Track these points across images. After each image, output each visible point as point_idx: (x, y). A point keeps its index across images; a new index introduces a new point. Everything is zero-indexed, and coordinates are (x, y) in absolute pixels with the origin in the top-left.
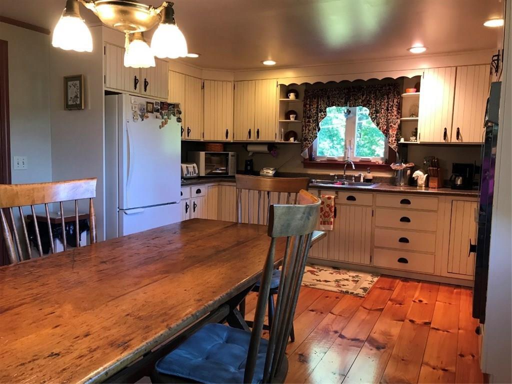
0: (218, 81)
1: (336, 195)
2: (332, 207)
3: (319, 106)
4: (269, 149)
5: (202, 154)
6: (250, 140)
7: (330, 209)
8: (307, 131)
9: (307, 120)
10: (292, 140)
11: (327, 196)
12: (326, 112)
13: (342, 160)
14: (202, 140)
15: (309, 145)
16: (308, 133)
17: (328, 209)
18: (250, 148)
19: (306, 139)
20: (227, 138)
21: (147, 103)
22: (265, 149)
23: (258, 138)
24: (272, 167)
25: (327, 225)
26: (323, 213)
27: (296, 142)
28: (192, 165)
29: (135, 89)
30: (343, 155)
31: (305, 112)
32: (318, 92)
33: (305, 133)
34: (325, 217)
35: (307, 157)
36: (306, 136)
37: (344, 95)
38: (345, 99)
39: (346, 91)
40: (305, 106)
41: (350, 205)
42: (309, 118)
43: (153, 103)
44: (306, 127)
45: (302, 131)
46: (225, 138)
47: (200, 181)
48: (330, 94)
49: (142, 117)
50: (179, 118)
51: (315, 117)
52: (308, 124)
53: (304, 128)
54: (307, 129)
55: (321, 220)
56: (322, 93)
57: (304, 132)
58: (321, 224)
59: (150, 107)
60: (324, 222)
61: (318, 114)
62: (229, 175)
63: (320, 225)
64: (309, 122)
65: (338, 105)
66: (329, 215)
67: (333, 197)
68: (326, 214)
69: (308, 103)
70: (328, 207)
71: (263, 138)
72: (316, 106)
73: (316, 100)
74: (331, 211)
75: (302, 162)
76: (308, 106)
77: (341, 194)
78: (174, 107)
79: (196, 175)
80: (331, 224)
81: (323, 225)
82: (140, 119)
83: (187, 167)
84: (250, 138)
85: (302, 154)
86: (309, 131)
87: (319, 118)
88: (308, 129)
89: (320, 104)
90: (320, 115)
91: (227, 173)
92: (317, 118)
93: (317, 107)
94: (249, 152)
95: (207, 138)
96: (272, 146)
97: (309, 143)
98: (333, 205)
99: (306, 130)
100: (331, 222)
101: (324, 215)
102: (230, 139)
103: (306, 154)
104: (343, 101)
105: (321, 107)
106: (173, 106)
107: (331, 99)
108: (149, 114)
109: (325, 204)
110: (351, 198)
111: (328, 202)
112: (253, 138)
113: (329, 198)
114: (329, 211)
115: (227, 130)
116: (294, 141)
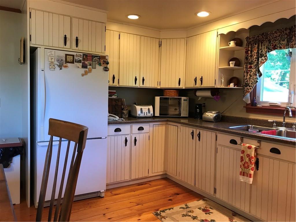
0: (173, 39)
1: (259, 144)
2: (252, 157)
3: (260, 51)
4: (213, 94)
5: (157, 99)
6: (196, 86)
7: (250, 160)
8: (249, 76)
9: (249, 66)
10: (232, 85)
11: (248, 145)
12: (266, 56)
13: (285, 106)
14: (159, 87)
15: (250, 90)
16: (250, 78)
17: (247, 160)
18: (198, 94)
19: (247, 85)
20: (179, 85)
21: (66, 55)
22: (208, 94)
23: (202, 84)
24: (214, 111)
25: (246, 177)
26: (243, 162)
27: (236, 87)
28: (147, 107)
29: (65, 45)
30: (286, 101)
31: (247, 58)
32: (258, 37)
33: (246, 79)
34: (245, 168)
35: (249, 102)
36: (247, 81)
37: (286, 36)
38: (287, 40)
39: (288, 31)
40: (247, 52)
41: (274, 159)
42: (251, 64)
43: (73, 56)
44: (247, 73)
45: (244, 77)
46: (178, 85)
47: (155, 120)
48: (271, 38)
49: (60, 67)
50: (106, 68)
51: (256, 62)
52: (250, 69)
53: (245, 74)
54: (248, 74)
55: (241, 170)
56: (263, 38)
57: (245, 77)
58: (241, 174)
59: (70, 59)
60: (244, 173)
61: (258, 60)
62: (182, 116)
63: (240, 176)
64: (251, 67)
65: (281, 48)
66: (248, 167)
67: (253, 146)
68: (246, 165)
69: (250, 49)
70: (248, 157)
71: (205, 85)
72: (256, 51)
73: (256, 46)
74: (251, 162)
75: (244, 107)
76: (249, 52)
77: (264, 144)
78: (99, 59)
79: (150, 115)
80: (250, 177)
81: (242, 176)
82: (57, 68)
83: (141, 109)
84: (196, 84)
85: (244, 99)
86: (251, 76)
87: (260, 63)
88: (250, 75)
89: (261, 49)
90: (260, 59)
91: (180, 114)
92: (258, 63)
93: (258, 52)
94: (199, 97)
95: (163, 86)
96: (214, 91)
97: (251, 89)
98: (253, 156)
99: (247, 76)
100: (250, 175)
101: (244, 165)
102: (182, 86)
103: (248, 99)
104: (285, 42)
105: (262, 52)
106: (98, 57)
107: (271, 42)
108: (69, 64)
109: (245, 154)
110: (275, 151)
111: (248, 152)
112: (198, 85)
113: (250, 148)
114: (249, 162)
115: (180, 79)
116: (234, 86)
